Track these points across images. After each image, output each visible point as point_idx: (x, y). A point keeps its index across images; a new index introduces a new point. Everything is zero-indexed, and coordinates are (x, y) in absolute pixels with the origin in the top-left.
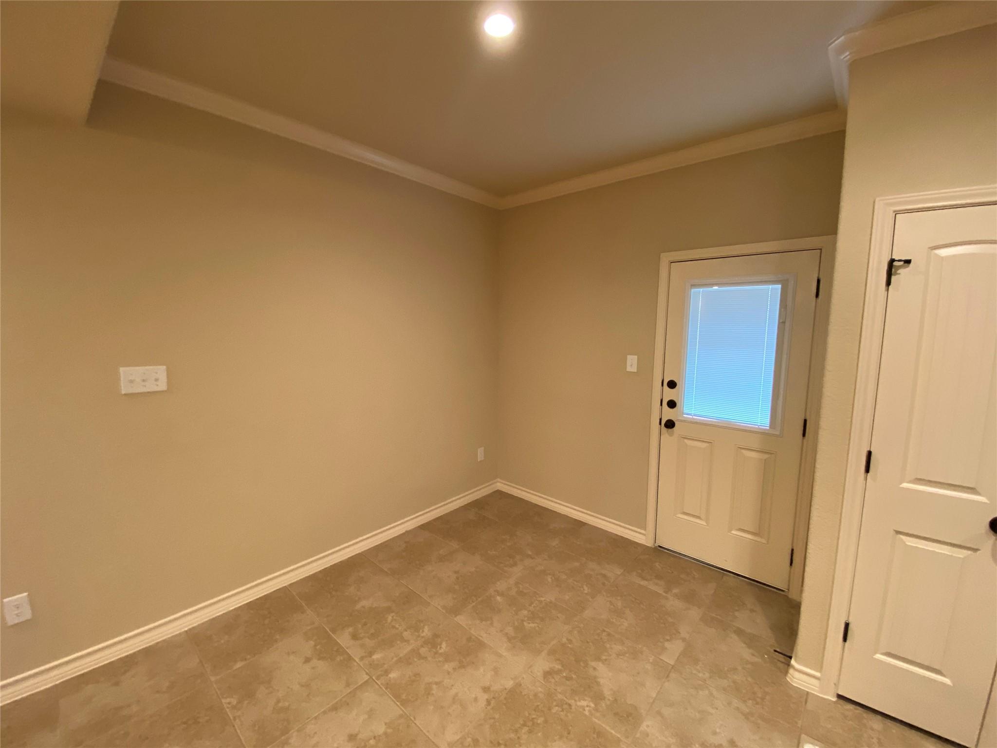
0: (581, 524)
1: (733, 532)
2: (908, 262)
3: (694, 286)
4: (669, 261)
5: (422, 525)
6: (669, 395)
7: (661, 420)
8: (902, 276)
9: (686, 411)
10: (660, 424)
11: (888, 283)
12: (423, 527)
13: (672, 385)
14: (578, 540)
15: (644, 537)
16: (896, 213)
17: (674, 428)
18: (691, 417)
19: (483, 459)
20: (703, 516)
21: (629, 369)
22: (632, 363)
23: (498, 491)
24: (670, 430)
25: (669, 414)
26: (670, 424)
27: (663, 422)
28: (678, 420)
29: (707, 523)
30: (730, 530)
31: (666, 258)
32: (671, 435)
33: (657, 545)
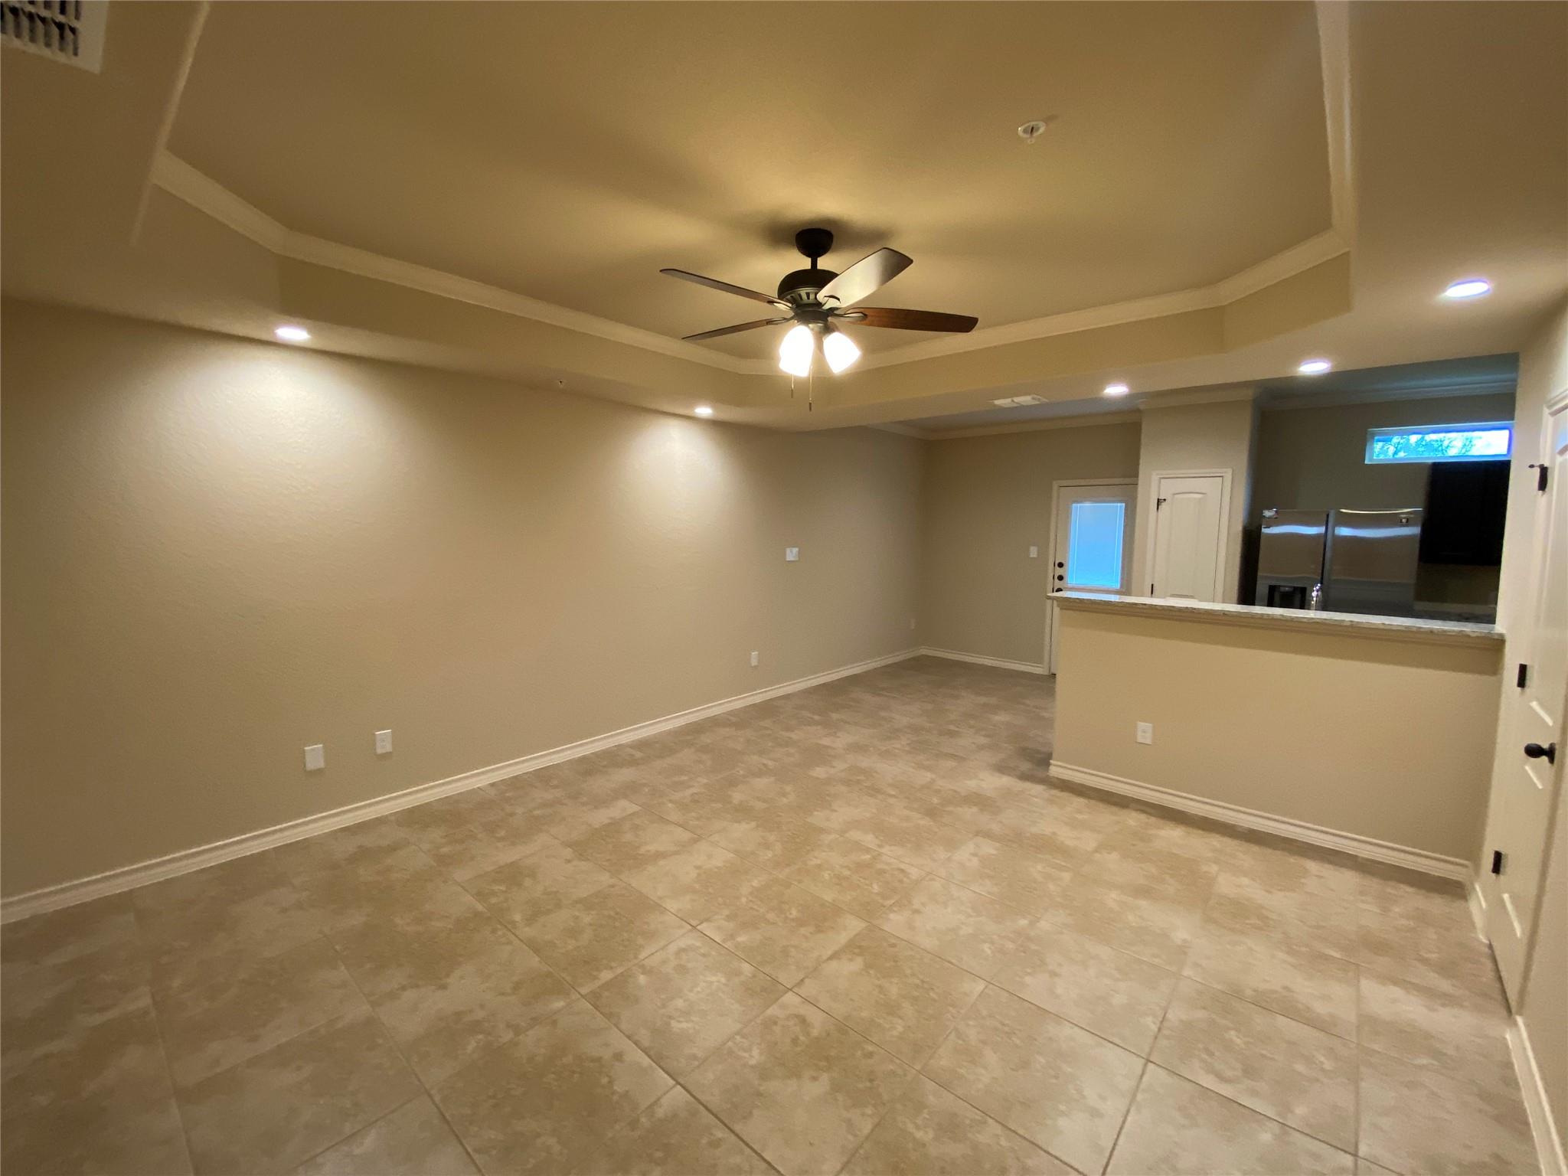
2: (1165, 500)
4: (1058, 486)
6: (1059, 571)
7: (1053, 588)
8: (1163, 506)
11: (1158, 508)
13: (1061, 565)
16: (1161, 478)
21: (1031, 555)
22: (1033, 552)
23: (923, 655)
25: (1058, 583)
31: (1055, 484)
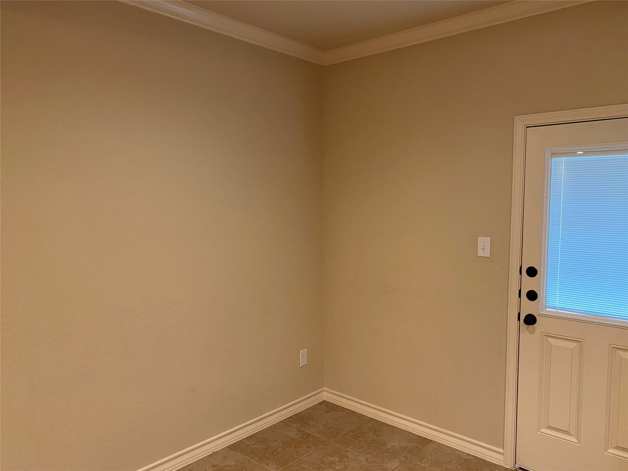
0: (425, 442)
1: (609, 451)
3: (554, 154)
4: (525, 125)
5: (233, 445)
6: (529, 284)
7: (519, 314)
9: (550, 304)
10: (519, 319)
12: (234, 447)
13: (532, 272)
14: (423, 462)
15: (502, 456)
17: (535, 325)
18: (556, 310)
19: (306, 363)
20: (572, 432)
21: (480, 253)
22: (484, 246)
23: (324, 402)
24: (530, 327)
25: (528, 307)
26: (530, 320)
27: (522, 317)
28: (540, 315)
29: (577, 439)
30: (606, 449)
31: (520, 122)
32: (532, 333)
33: (517, 466)
